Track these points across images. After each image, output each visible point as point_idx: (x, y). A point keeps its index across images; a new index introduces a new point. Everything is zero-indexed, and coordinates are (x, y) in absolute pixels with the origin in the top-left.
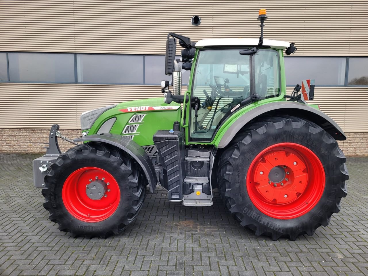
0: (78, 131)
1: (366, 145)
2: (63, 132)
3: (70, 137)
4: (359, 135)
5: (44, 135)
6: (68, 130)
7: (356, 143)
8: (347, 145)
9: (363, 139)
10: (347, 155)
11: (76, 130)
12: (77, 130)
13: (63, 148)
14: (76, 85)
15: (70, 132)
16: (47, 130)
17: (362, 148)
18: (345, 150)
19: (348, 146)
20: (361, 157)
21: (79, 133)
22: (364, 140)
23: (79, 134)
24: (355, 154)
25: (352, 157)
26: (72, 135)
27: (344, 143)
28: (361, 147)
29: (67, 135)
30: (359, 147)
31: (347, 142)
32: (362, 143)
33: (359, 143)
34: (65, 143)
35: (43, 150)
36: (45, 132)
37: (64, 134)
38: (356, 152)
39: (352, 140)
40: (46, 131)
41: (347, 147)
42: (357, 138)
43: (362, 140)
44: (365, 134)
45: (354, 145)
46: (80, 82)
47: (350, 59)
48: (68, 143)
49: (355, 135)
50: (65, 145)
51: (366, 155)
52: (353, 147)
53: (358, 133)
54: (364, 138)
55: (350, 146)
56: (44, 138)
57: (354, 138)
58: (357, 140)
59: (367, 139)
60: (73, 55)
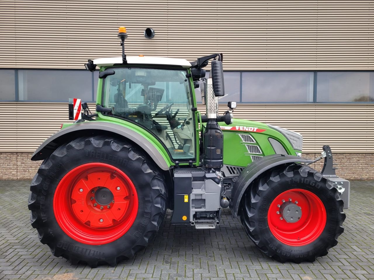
0: (18, 154)
1: (340, 167)
3: (9, 161)
6: (7, 154)
8: (319, 167)
9: (336, 161)
11: (15, 154)
12: (17, 153)
14: (17, 104)
15: (9, 156)
22: (338, 162)
23: (19, 157)
26: (11, 159)
27: (316, 165)
29: (6, 159)
31: (319, 163)
34: (4, 168)
44: (338, 155)
46: (22, 100)
47: (319, 74)
48: (6, 168)
50: (3, 170)
54: (337, 160)
59: (341, 160)
60: (13, 71)
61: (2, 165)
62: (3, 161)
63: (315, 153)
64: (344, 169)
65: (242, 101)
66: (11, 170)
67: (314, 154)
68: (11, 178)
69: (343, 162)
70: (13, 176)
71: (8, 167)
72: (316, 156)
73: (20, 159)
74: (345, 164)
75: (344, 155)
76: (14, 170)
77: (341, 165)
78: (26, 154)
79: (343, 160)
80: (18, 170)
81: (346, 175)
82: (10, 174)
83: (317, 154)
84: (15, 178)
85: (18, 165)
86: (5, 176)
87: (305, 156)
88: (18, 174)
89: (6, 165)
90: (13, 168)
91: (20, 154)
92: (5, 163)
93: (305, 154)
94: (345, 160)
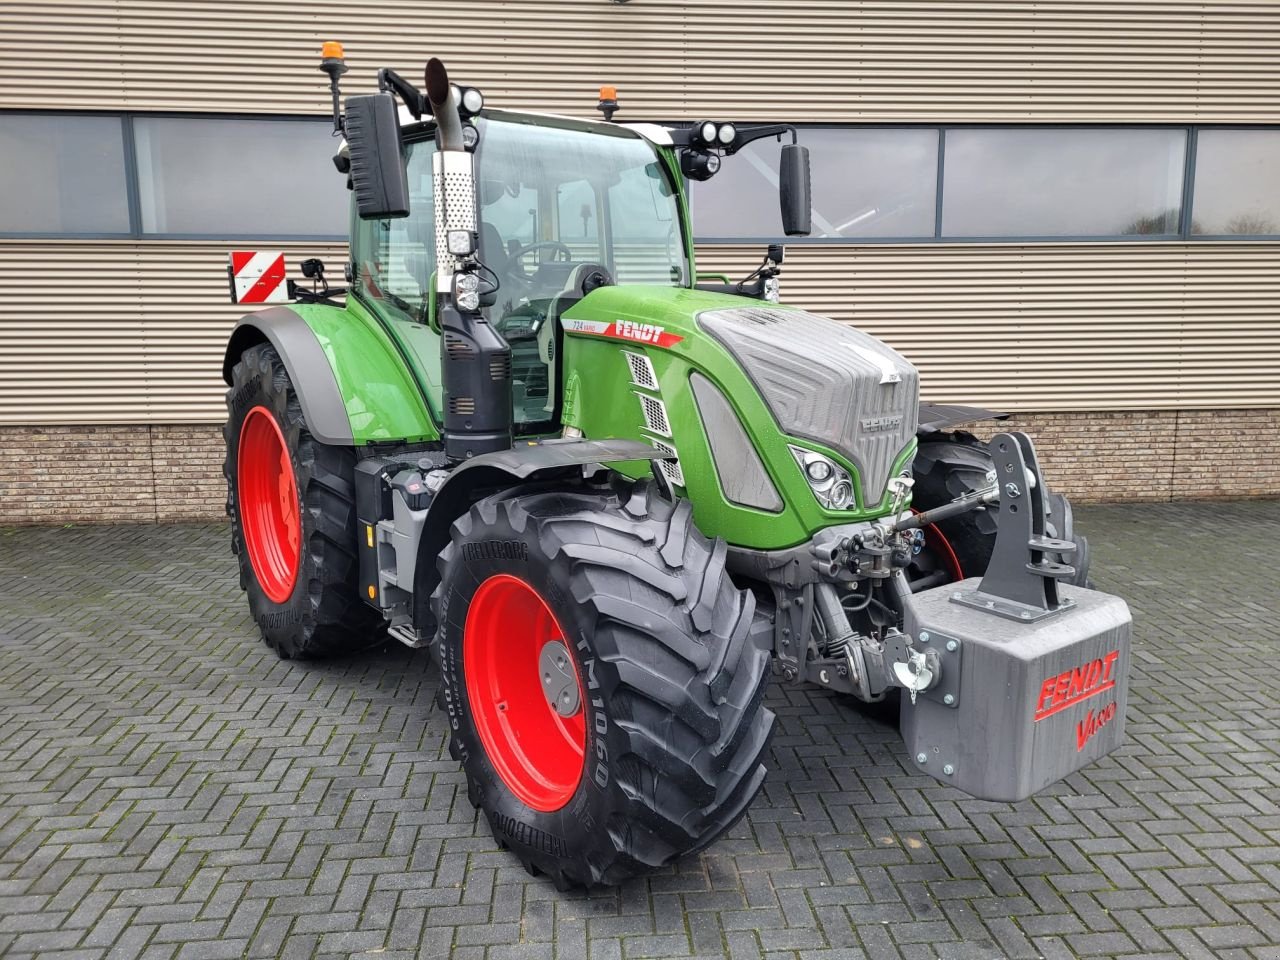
0: (154, 430)
1: (1254, 456)
2: (92, 436)
3: (122, 456)
4: (1228, 420)
5: (13, 451)
6: (114, 430)
7: (1221, 451)
8: (1187, 457)
9: (1243, 434)
10: (1187, 493)
11: (144, 429)
12: (150, 426)
13: (96, 503)
14: (137, 245)
15: (122, 437)
16: (22, 431)
17: (1241, 469)
18: (1179, 475)
19: (1192, 463)
20: (1237, 498)
21: (157, 438)
22: (1248, 438)
23: (160, 442)
24: (1217, 488)
25: (1203, 500)
26: (129, 449)
27: (1178, 451)
28: (1236, 462)
29: (109, 449)
30: (1230, 463)
31: (1187, 445)
32: (1241, 450)
33: (1230, 450)
34: (104, 483)
35: (11, 512)
36: (17, 438)
37: (94, 443)
38: (1221, 481)
39: (1207, 438)
40: (20, 434)
41: (1188, 463)
42: (1223, 432)
43: (1239, 438)
44: (1250, 414)
45: (1211, 457)
46: (154, 231)
48: (113, 483)
49: (1217, 420)
50: (101, 490)
51: (1254, 492)
52: (1208, 463)
53: (1228, 414)
54: (1246, 431)
55: (1197, 463)
56: (13, 465)
57: (1213, 432)
58: (1220, 438)
59: (1257, 432)
60: (116, 123)
61: (96, 470)
62: (99, 457)
63: (1178, 411)
64: (1265, 462)
65: (943, 235)
66: (133, 490)
67: (1174, 415)
68: (135, 516)
69: (1264, 438)
70: (141, 508)
71: (119, 477)
72: (1180, 421)
73: (163, 449)
74: (1272, 444)
75: (1269, 413)
76: (144, 489)
77: (1258, 450)
78: (184, 429)
79: (1264, 431)
80: (157, 488)
81: (1270, 480)
82: (128, 503)
83: (1184, 414)
84: (148, 516)
85: (155, 469)
86: (112, 509)
87: (1144, 422)
88: (158, 501)
89: (113, 470)
90: (137, 482)
91: (160, 429)
92: (107, 463)
93: (1144, 415)
94: (1272, 431)
